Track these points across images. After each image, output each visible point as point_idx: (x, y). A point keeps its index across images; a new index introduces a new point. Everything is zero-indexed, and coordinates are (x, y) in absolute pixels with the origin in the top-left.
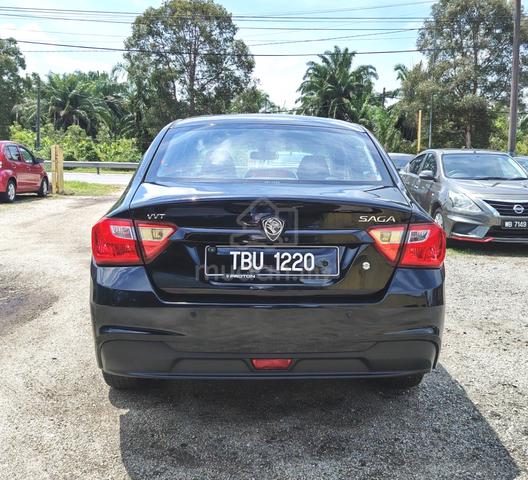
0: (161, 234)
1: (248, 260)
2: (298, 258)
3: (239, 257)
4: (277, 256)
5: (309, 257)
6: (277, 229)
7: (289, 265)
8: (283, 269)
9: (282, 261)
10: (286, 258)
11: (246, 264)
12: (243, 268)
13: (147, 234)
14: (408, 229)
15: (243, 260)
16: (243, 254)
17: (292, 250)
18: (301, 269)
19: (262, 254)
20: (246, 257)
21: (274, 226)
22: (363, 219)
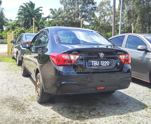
0: (76, 58)
1: (96, 63)
2: (106, 62)
3: (93, 62)
4: (101, 62)
5: (108, 62)
6: (102, 56)
7: (104, 64)
8: (103, 65)
9: (102, 63)
10: (103, 62)
11: (95, 64)
12: (95, 65)
13: (72, 57)
14: (125, 55)
15: (94, 63)
16: (94, 62)
17: (104, 61)
18: (106, 65)
19: (98, 62)
20: (95, 62)
21: (102, 55)
22: (118, 53)
